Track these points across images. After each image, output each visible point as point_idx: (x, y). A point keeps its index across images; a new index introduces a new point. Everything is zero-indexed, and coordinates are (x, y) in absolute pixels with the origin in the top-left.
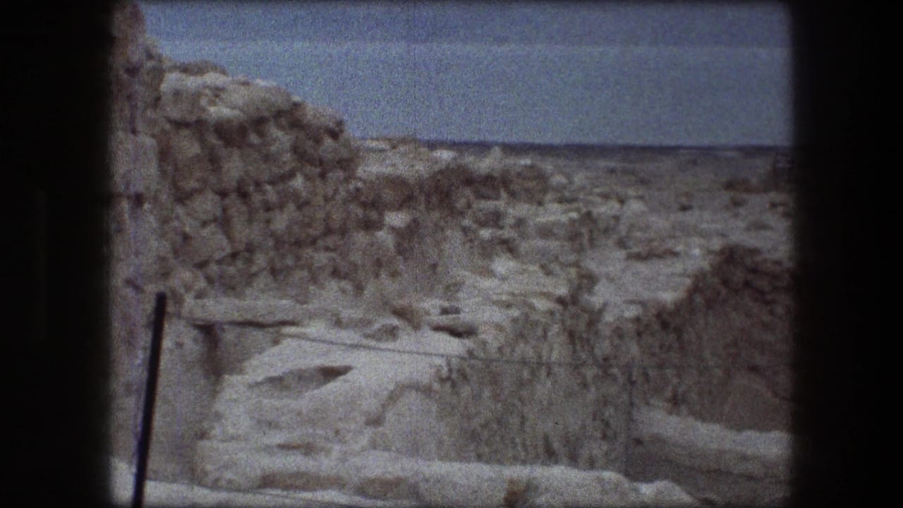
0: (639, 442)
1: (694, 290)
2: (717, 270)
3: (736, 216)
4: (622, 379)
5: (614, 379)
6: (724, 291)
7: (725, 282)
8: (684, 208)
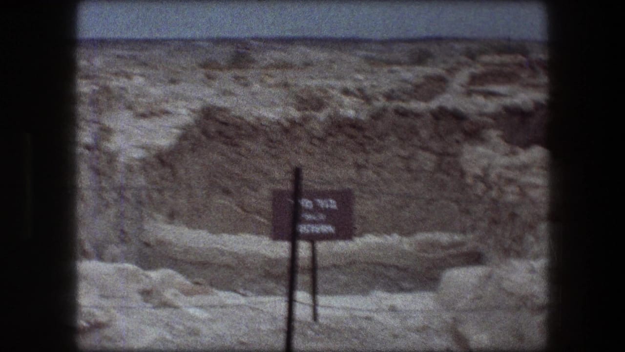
0: (147, 245)
1: (183, 138)
2: (198, 123)
3: (210, 86)
4: (133, 200)
5: (128, 200)
6: (204, 138)
7: (205, 132)
8: (173, 82)
